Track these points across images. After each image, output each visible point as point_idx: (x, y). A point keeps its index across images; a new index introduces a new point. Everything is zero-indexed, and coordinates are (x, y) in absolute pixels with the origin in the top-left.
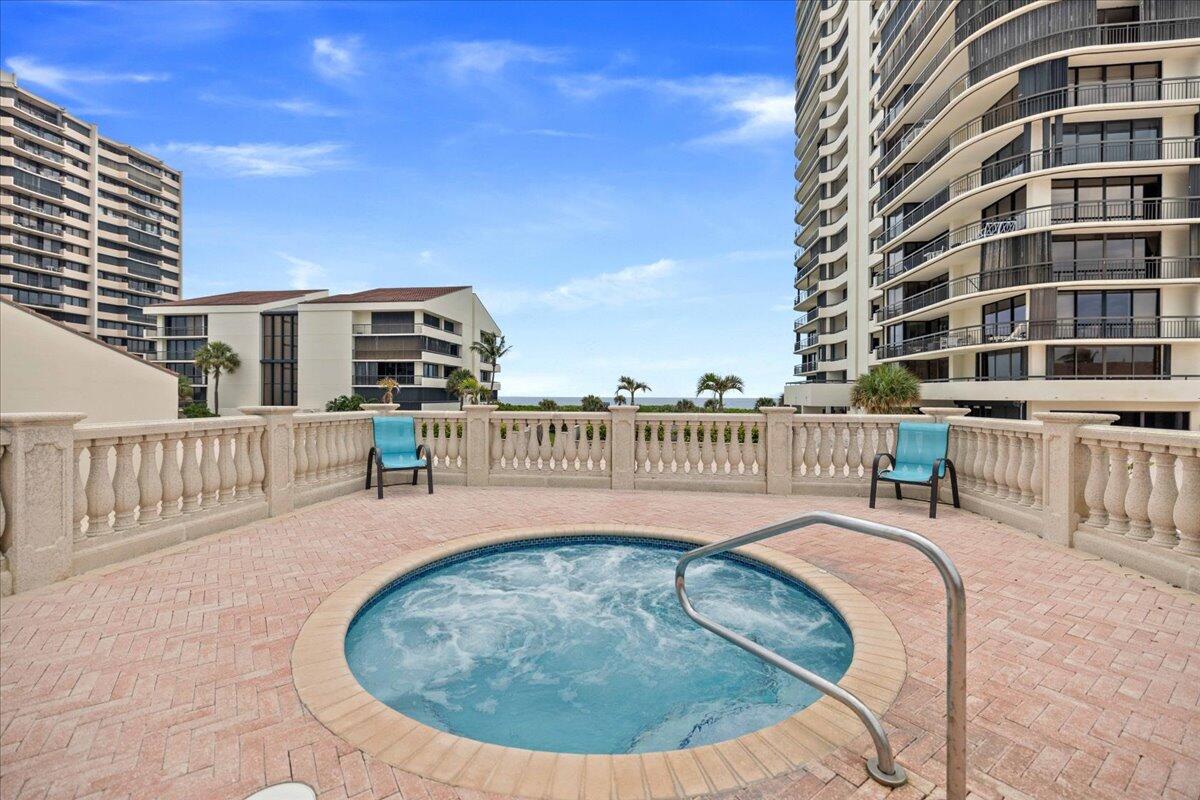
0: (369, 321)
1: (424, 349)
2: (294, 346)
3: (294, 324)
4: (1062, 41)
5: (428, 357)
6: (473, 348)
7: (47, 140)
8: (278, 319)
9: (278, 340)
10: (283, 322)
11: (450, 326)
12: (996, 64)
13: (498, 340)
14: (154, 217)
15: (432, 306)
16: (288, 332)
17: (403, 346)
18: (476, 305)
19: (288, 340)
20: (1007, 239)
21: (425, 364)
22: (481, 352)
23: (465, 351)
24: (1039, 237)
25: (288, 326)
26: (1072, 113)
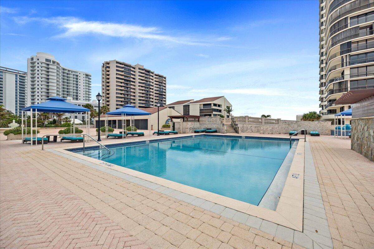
0: (202, 106)
1: (213, 111)
2: (189, 112)
3: (189, 107)
4: (351, 37)
5: (214, 113)
6: (224, 110)
7: (148, 77)
8: (186, 106)
9: (186, 111)
10: (187, 107)
11: (219, 106)
12: (336, 43)
13: (230, 108)
14: (162, 87)
15: (215, 102)
16: (188, 109)
17: (209, 111)
18: (225, 100)
19: (188, 111)
20: (338, 82)
21: (214, 114)
22: (226, 111)
23: (223, 111)
24: (345, 82)
25: (188, 108)
26: (352, 53)
